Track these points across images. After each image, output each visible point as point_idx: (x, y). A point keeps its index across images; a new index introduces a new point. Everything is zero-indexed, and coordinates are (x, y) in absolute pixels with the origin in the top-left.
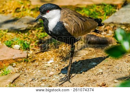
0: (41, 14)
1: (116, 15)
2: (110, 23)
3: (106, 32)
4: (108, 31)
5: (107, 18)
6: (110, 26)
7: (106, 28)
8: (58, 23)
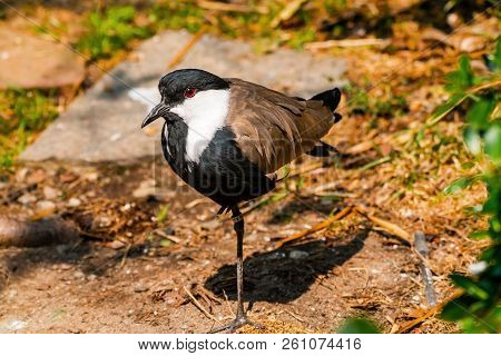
0: (166, 103)
1: (60, 130)
2: (44, 161)
3: (33, 192)
4: (42, 189)
5: (32, 142)
6: (45, 171)
7: (32, 180)
8: (218, 132)
